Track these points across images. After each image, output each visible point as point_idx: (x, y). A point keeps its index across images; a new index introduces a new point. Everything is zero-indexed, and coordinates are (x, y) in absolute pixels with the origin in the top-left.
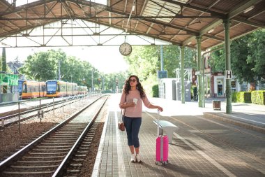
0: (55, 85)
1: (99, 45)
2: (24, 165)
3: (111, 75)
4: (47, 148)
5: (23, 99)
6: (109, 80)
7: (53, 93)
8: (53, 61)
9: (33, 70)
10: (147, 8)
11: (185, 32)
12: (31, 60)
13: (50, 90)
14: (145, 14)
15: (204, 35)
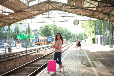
0: (51, 39)
1: (66, 21)
2: (20, 72)
3: (77, 34)
4: (34, 65)
5: (37, 45)
6: (76, 36)
7: (50, 42)
8: (51, 29)
9: (43, 33)
10: (84, 4)
11: (103, 14)
12: (42, 28)
13: (48, 41)
14: (84, 7)
15: (111, 15)
